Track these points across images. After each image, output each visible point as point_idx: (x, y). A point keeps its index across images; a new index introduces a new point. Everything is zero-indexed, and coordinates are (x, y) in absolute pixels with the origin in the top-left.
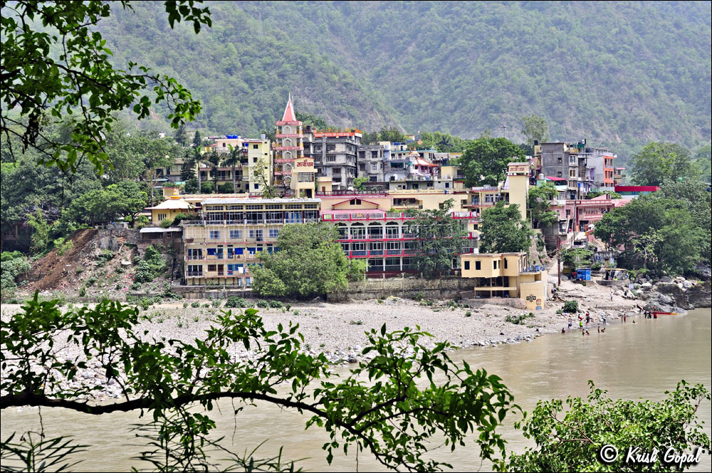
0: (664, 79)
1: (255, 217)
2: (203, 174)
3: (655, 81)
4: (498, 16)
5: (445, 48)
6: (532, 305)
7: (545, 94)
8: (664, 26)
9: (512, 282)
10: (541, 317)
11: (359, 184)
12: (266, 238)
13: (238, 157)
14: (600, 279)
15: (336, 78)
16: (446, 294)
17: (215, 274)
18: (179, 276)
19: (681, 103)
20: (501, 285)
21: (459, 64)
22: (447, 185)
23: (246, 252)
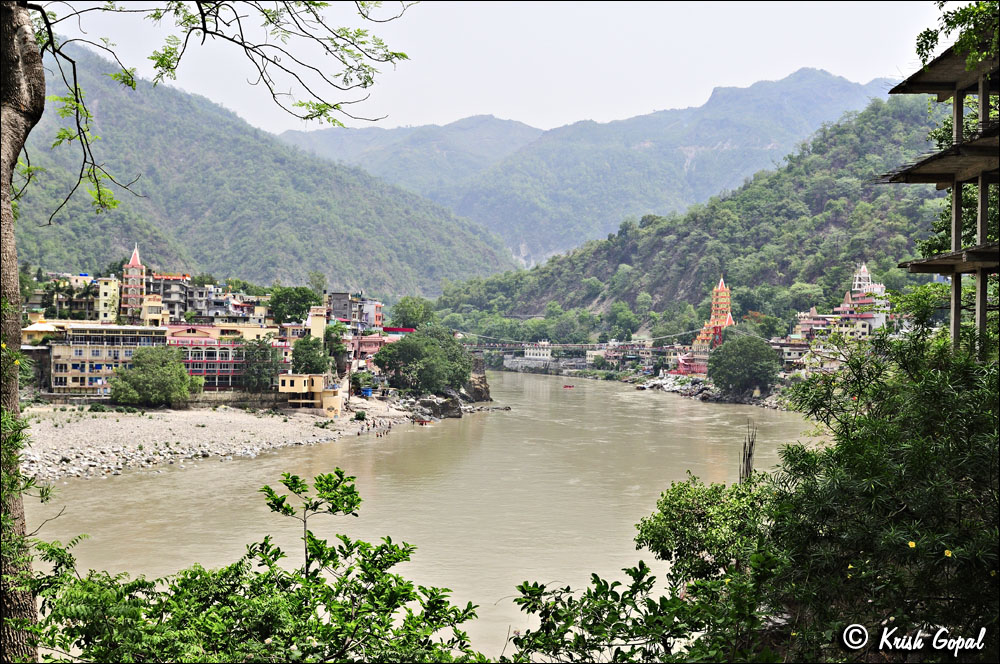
0: (396, 250)
1: (112, 340)
2: (60, 303)
3: (390, 251)
4: (276, 194)
5: (235, 215)
6: (332, 414)
7: (310, 255)
8: (397, 212)
9: (317, 396)
10: (339, 423)
11: (189, 317)
12: (122, 356)
13: (91, 292)
14: (378, 395)
15: (148, 232)
16: (265, 404)
17: (77, 384)
18: (47, 386)
19: (409, 268)
20: (307, 399)
21: (245, 228)
22: (260, 321)
23: (104, 367)
